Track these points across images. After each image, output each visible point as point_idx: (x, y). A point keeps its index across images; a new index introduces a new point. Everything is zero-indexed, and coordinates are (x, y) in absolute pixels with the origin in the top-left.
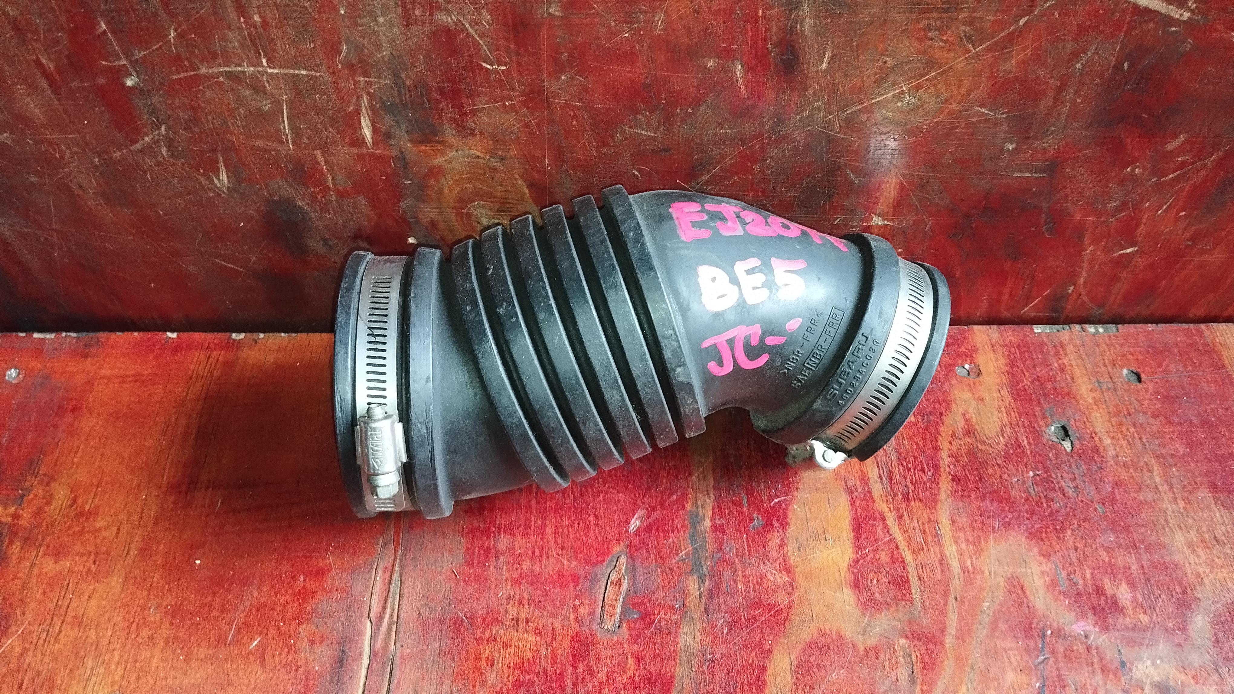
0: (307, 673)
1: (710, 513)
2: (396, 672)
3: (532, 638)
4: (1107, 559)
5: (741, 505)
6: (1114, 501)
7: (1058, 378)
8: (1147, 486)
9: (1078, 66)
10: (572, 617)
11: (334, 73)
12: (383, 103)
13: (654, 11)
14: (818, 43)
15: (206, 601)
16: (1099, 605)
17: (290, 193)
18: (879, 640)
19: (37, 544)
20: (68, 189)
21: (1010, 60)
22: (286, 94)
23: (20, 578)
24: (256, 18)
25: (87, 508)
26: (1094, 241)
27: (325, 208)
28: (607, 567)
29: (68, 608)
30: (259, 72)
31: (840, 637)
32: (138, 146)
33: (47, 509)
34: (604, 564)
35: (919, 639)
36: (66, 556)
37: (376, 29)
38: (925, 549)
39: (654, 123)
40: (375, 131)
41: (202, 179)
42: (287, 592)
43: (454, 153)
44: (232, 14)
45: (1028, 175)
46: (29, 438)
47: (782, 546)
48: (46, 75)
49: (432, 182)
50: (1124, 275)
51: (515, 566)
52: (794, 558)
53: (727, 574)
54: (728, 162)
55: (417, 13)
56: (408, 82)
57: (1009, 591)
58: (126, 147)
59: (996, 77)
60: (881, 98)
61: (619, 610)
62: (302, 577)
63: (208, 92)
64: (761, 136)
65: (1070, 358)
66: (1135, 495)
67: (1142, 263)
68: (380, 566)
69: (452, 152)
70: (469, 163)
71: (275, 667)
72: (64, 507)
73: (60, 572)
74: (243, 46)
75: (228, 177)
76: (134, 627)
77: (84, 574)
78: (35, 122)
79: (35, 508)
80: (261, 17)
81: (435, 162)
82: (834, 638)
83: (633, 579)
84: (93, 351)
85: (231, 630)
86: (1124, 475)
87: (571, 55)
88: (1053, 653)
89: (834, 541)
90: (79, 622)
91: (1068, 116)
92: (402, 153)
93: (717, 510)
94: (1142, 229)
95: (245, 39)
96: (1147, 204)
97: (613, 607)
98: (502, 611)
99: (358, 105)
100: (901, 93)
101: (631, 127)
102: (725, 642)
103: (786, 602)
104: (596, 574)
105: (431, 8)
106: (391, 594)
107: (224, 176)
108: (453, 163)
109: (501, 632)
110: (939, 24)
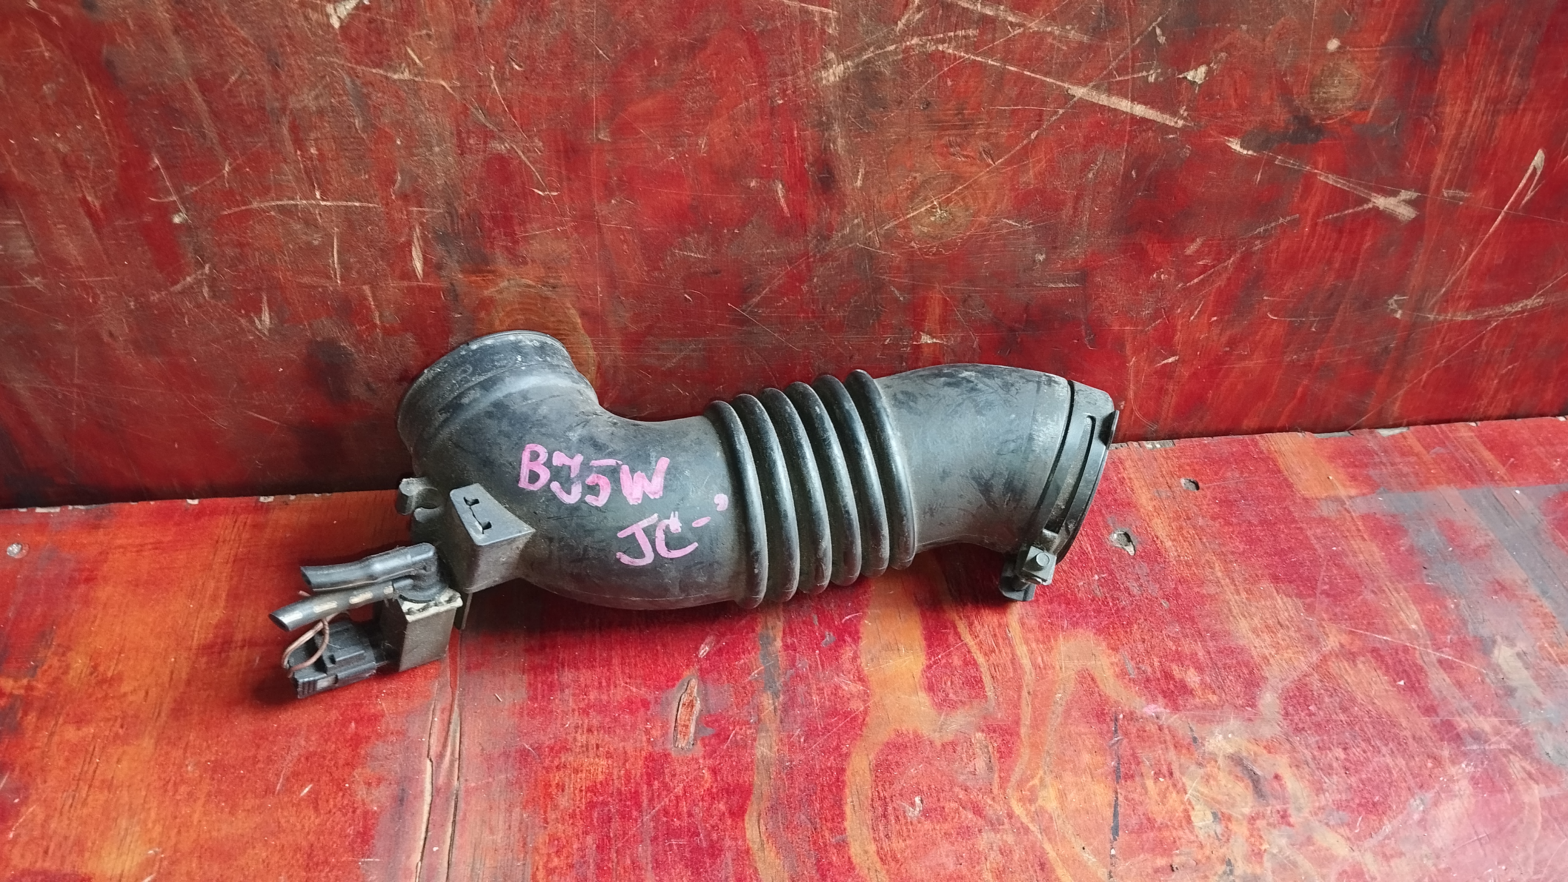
0: (366, 813)
1: (781, 634)
2: (462, 805)
3: (603, 762)
4: (1174, 648)
5: (812, 625)
6: (1178, 596)
7: (1118, 491)
8: (1210, 581)
9: (1090, 175)
10: (644, 739)
11: (387, 204)
12: (435, 233)
13: (697, 134)
14: (851, 161)
15: (250, 754)
16: (1169, 689)
17: (335, 332)
18: (956, 735)
19: (56, 713)
20: (98, 338)
21: (1027, 172)
22: (338, 227)
23: (38, 748)
24: (313, 151)
25: (110, 674)
26: (1136, 351)
27: (370, 349)
28: (678, 692)
29: (95, 772)
30: (311, 205)
31: (917, 736)
32: (178, 287)
33: (63, 677)
34: (675, 689)
35: (995, 732)
36: (89, 722)
37: (431, 158)
38: (997, 651)
39: (703, 245)
40: (426, 261)
41: (243, 321)
42: (338, 739)
43: (506, 283)
44: (289, 147)
45: (1061, 285)
46: (39, 610)
47: (855, 658)
48: (90, 213)
49: (483, 314)
50: (1171, 387)
51: (581, 697)
52: (867, 669)
53: (801, 688)
54: (776, 283)
55: (471, 141)
56: (461, 211)
57: (1081, 683)
58: (166, 289)
59: (1018, 189)
60: (915, 213)
61: (692, 729)
62: (353, 724)
63: (257, 227)
64: (806, 254)
65: (1130, 472)
66: (1198, 590)
67: (1185, 372)
68: (438, 707)
69: (503, 281)
70: (520, 292)
71: (330, 812)
72: (83, 675)
73: (84, 738)
74: (298, 180)
75: (270, 319)
76: (170, 786)
77: (111, 738)
78: (71, 265)
79: (50, 678)
80: (318, 149)
81: (486, 293)
82: (911, 737)
83: (705, 700)
84: (105, 522)
85: (279, 780)
86: (1186, 573)
87: (620, 179)
88: (1126, 734)
89: (906, 650)
90: (109, 785)
91: (1089, 225)
92: (452, 284)
93: (787, 629)
94: (1178, 337)
95: (300, 172)
96: (1179, 310)
97: (687, 727)
98: (570, 739)
99: (410, 236)
100: (933, 207)
101: (680, 250)
102: (803, 750)
103: (862, 709)
104: (667, 698)
105: (486, 136)
106: (451, 733)
107: (266, 317)
108: (505, 295)
109: (571, 759)
110: (959, 140)
